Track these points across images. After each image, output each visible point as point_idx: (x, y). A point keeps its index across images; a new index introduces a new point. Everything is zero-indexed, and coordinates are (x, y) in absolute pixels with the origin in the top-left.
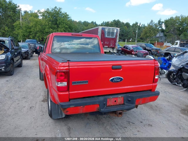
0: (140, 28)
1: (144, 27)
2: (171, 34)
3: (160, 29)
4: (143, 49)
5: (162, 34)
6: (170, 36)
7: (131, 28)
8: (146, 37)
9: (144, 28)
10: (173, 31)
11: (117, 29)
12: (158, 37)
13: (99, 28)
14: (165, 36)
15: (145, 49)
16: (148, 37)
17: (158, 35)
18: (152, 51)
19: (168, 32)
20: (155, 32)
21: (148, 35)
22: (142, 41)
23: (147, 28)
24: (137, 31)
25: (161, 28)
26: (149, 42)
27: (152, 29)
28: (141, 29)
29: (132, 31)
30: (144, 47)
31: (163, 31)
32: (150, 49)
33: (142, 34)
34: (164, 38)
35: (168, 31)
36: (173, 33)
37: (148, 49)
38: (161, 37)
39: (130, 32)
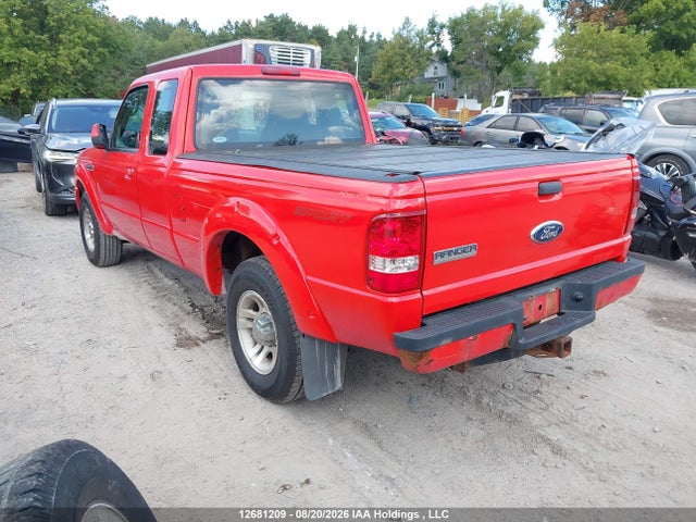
0: (365, 47)
1: (381, 44)
2: (473, 69)
3: (435, 49)
4: (403, 125)
5: (442, 70)
6: (472, 74)
7: (335, 48)
8: (390, 79)
9: (381, 47)
10: (478, 59)
11: (312, 51)
12: (431, 80)
13: (244, 48)
14: (455, 74)
15: (409, 124)
16: (397, 79)
17: (429, 74)
18: (432, 129)
19: (462, 63)
20: (421, 60)
21: (396, 71)
22: (378, 93)
23: (393, 47)
24: (356, 59)
25: (439, 45)
26: (411, 96)
27: (409, 50)
28: (368, 51)
29: (340, 57)
30: (403, 118)
31: (444, 57)
32: (425, 123)
33: (377, 69)
34: (451, 81)
35: (462, 59)
36: (477, 63)
37: (419, 123)
38: (441, 79)
39: (331, 60)
